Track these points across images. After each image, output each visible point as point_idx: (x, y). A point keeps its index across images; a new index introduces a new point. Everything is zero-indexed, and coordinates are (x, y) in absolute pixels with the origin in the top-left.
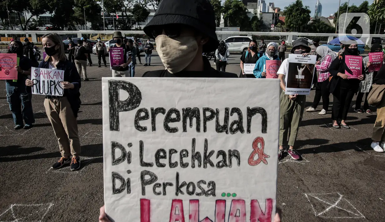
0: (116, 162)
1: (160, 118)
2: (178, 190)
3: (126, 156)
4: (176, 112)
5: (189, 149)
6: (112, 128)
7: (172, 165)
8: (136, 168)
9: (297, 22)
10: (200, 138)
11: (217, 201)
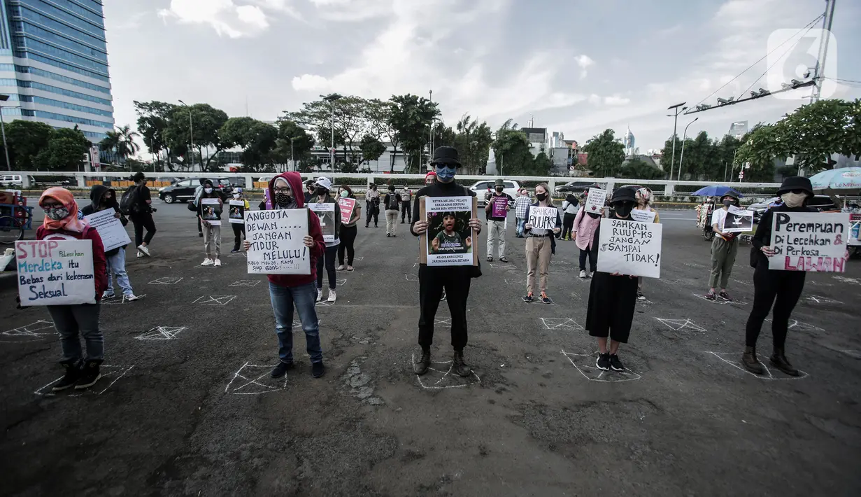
0: (777, 242)
1: (797, 227)
2: (803, 253)
3: (782, 240)
4: (804, 225)
5: (808, 238)
6: (776, 230)
7: (801, 244)
8: (785, 244)
9: (606, 163)
10: (813, 235)
11: (819, 258)
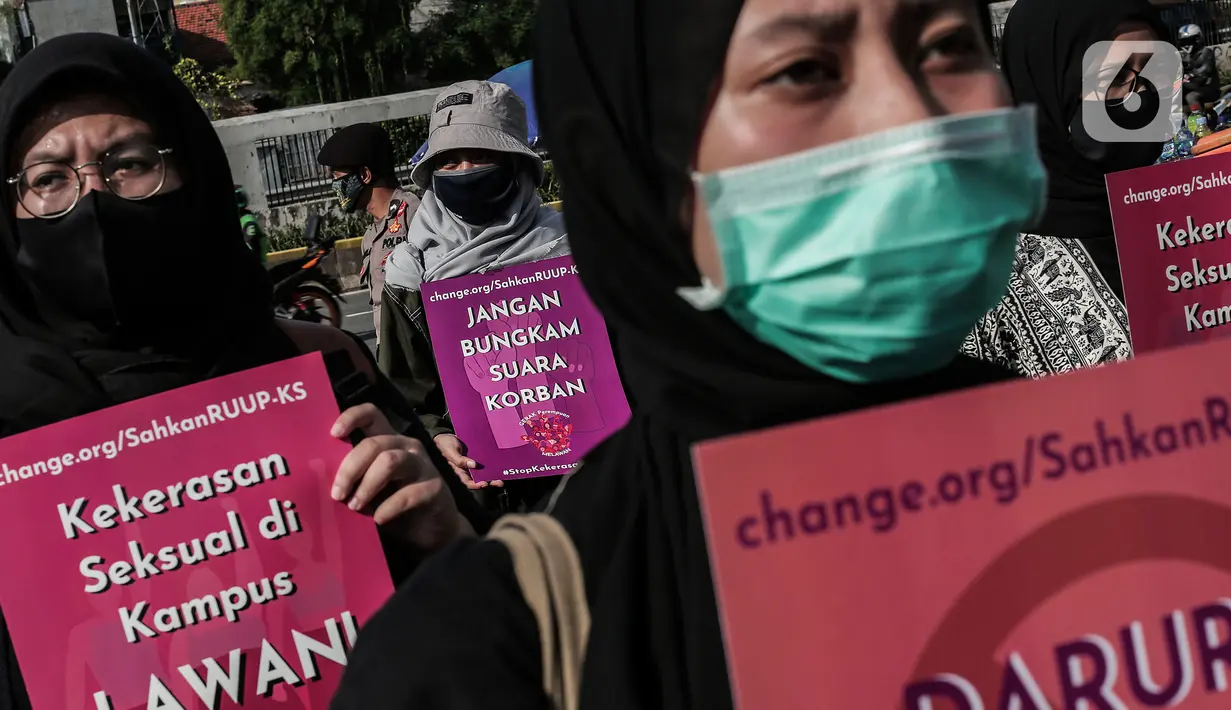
9: (324, 26)
